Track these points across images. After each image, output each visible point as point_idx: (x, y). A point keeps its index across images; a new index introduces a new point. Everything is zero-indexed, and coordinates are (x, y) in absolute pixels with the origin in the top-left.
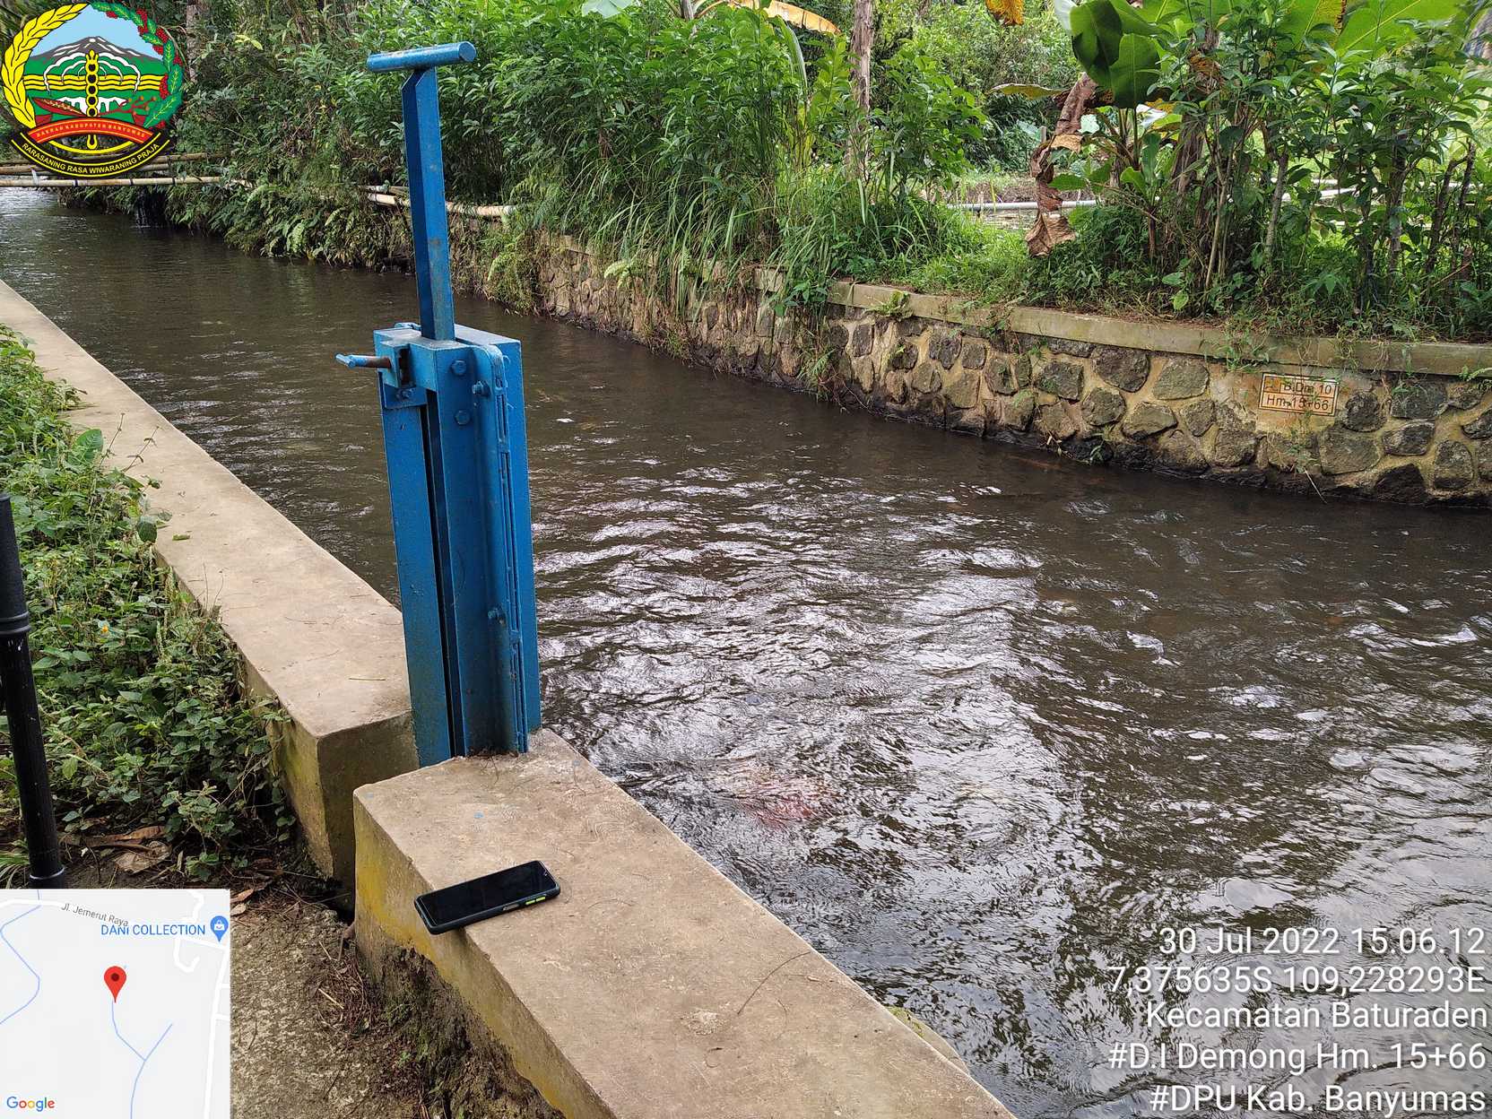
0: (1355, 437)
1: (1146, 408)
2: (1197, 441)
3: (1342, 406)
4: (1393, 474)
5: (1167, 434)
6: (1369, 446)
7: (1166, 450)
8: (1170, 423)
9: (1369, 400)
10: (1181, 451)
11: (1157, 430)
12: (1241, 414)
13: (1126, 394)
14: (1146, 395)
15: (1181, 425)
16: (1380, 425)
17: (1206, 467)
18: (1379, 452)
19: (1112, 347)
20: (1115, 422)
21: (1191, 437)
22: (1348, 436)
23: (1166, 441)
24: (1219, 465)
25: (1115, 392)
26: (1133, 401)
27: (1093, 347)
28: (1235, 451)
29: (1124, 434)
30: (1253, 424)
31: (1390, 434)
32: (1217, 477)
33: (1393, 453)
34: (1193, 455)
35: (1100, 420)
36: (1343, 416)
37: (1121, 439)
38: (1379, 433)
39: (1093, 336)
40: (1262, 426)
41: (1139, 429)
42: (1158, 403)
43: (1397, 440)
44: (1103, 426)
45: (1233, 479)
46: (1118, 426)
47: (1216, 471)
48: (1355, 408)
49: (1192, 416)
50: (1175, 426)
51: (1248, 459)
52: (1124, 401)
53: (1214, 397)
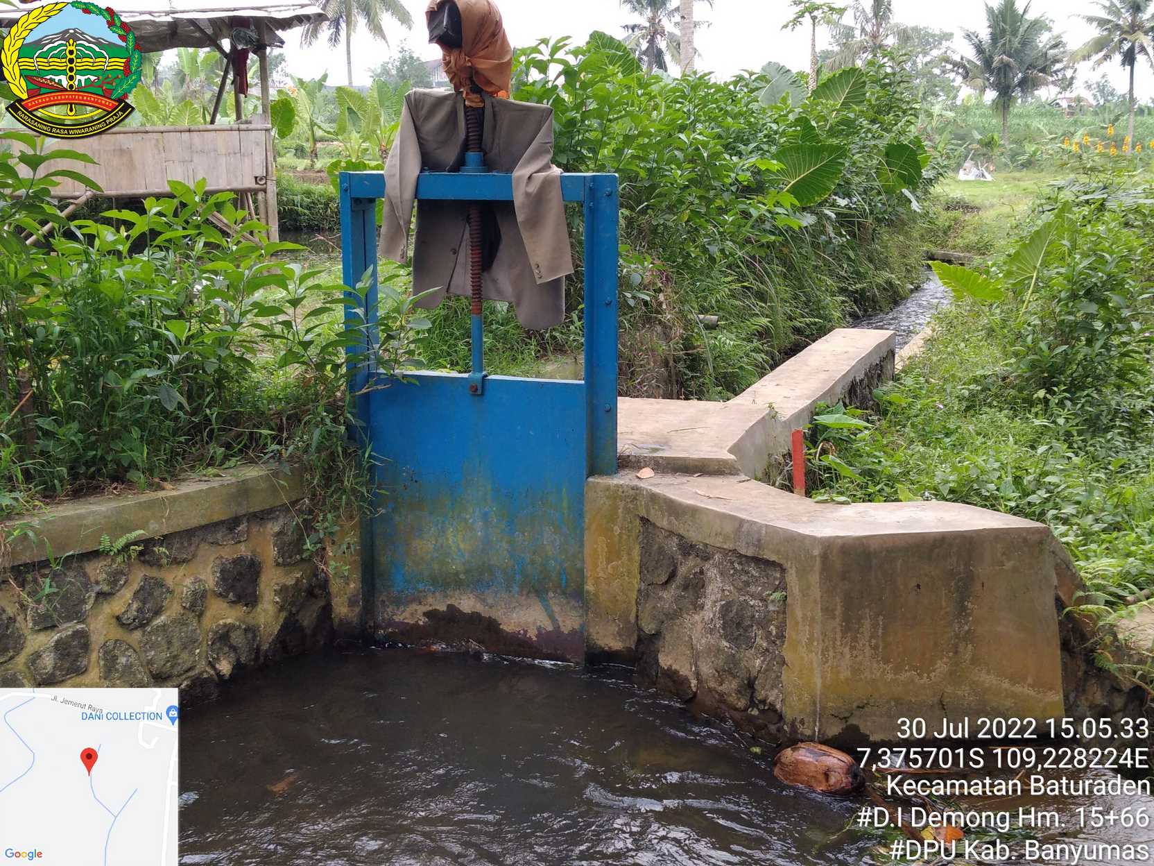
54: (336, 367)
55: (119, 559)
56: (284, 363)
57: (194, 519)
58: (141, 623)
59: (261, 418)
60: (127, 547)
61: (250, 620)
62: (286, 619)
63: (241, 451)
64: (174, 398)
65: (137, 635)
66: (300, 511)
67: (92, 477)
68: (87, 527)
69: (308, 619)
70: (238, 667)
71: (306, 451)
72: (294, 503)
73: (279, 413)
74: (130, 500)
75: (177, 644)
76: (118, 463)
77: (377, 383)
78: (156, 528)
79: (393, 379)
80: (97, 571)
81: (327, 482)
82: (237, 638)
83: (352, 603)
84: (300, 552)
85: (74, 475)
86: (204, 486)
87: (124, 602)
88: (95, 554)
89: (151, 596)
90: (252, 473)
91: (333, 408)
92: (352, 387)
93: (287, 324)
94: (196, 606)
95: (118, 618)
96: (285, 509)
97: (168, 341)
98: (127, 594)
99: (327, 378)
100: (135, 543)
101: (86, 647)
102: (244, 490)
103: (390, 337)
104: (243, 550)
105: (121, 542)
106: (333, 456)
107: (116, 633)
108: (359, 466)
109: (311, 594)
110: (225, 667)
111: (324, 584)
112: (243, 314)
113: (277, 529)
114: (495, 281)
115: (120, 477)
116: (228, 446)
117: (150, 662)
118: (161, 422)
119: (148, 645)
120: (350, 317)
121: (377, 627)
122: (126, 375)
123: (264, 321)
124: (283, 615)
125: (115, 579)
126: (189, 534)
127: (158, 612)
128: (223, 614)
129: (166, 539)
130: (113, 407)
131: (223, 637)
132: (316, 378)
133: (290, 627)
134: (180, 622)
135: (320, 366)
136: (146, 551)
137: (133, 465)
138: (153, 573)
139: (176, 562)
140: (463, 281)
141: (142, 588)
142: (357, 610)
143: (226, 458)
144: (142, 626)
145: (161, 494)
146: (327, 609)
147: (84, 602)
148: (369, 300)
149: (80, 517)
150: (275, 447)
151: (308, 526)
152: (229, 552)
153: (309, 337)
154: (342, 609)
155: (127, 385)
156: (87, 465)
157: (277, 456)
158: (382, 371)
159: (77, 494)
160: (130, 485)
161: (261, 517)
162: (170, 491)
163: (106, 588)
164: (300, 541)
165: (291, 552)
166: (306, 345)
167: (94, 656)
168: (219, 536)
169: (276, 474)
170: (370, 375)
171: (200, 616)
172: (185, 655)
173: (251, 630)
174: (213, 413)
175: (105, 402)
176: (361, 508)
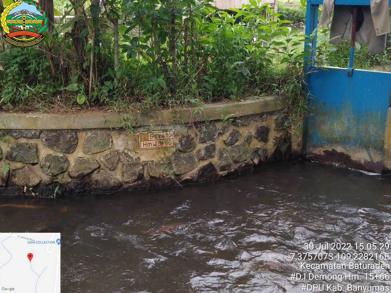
0: (185, 155)
1: (81, 161)
2: (113, 173)
3: (177, 141)
4: (204, 169)
5: (96, 172)
6: (191, 158)
7: (97, 181)
8: (96, 166)
9: (188, 137)
10: (105, 179)
11: (90, 171)
12: (131, 154)
13: (67, 155)
14: (79, 153)
15: (102, 166)
16: (194, 147)
17: (120, 185)
18: (196, 160)
19: (53, 130)
20: (64, 172)
21: (109, 171)
22: (182, 155)
23: (96, 176)
24: (127, 183)
25: (61, 155)
26: (72, 158)
27: (41, 131)
28: (134, 174)
29: (71, 177)
30: (139, 158)
31: (200, 150)
32: (127, 189)
33: (202, 159)
34: (113, 181)
35: (55, 172)
36: (179, 146)
37: (69, 180)
38: (195, 151)
39: (40, 126)
40: (143, 159)
41: (80, 173)
42: (86, 157)
43: (203, 152)
44: (57, 175)
45: (135, 188)
46: (66, 174)
47: (126, 186)
48: (183, 141)
49: (108, 160)
50: (99, 167)
51: (141, 177)
52: (67, 159)
53: (117, 148)
54: (300, 64)
55: (226, 123)
56: (282, 62)
57: (250, 112)
58: (231, 144)
59: (273, 80)
60: (228, 119)
61: (265, 147)
62: (276, 148)
63: (266, 91)
64: (246, 71)
65: (230, 147)
66: (284, 113)
67: (219, 96)
68: (217, 111)
69: (283, 149)
70: (260, 161)
71: (287, 92)
72: (282, 110)
73: (279, 79)
74: (230, 104)
75: (242, 152)
76: (227, 92)
77: (314, 70)
78: (237, 114)
79: (320, 69)
80: (219, 125)
81: (294, 103)
82: (260, 152)
83: (298, 145)
84: (283, 126)
85: (214, 95)
86: (253, 101)
87: (226, 137)
88: (219, 120)
89: (235, 136)
90: (269, 98)
91: (298, 78)
92: (305, 70)
93: (285, 48)
94: (248, 140)
95: (224, 142)
96: (279, 111)
97: (246, 52)
98: (228, 134)
99: (296, 68)
100: (231, 118)
101: (214, 149)
102: (266, 104)
103: (320, 54)
104: (264, 124)
105: (227, 117)
106: (296, 95)
107: (224, 146)
108: (305, 98)
109: (285, 141)
110: (256, 161)
111: (290, 138)
112: (270, 44)
113: (275, 118)
114: (360, 35)
115: (228, 97)
116: (262, 89)
117: (233, 157)
118: (241, 80)
119: (233, 151)
120: (306, 46)
121: (306, 154)
122: (232, 63)
123: (277, 47)
124: (276, 147)
125: (224, 129)
126: (247, 117)
127: (237, 141)
128: (256, 144)
129: (241, 118)
130: (227, 74)
131: (256, 151)
132: (293, 67)
133: (277, 151)
134: (243, 145)
135: (295, 63)
136: (234, 121)
137: (232, 93)
138: (236, 128)
139: (243, 125)
140: (348, 35)
141: (232, 133)
142: (300, 148)
143: (261, 93)
144: (231, 145)
145: (240, 103)
146: (290, 147)
147: (215, 135)
148: (314, 41)
149: (215, 108)
150: (277, 90)
151: (286, 118)
152: (260, 124)
153: (292, 53)
154: (295, 147)
155: (232, 66)
156: (218, 92)
157: (278, 94)
158: (316, 66)
159: (214, 101)
160: (230, 99)
161: (271, 113)
162: (243, 102)
163: (221, 132)
164: (283, 122)
165: (280, 126)
166: (290, 55)
167: (216, 152)
168: (257, 118)
169: (277, 99)
170: (311, 67)
171: (249, 144)
172: (244, 156)
173: (265, 150)
174: (257, 78)
175: (224, 72)
176: (305, 113)
